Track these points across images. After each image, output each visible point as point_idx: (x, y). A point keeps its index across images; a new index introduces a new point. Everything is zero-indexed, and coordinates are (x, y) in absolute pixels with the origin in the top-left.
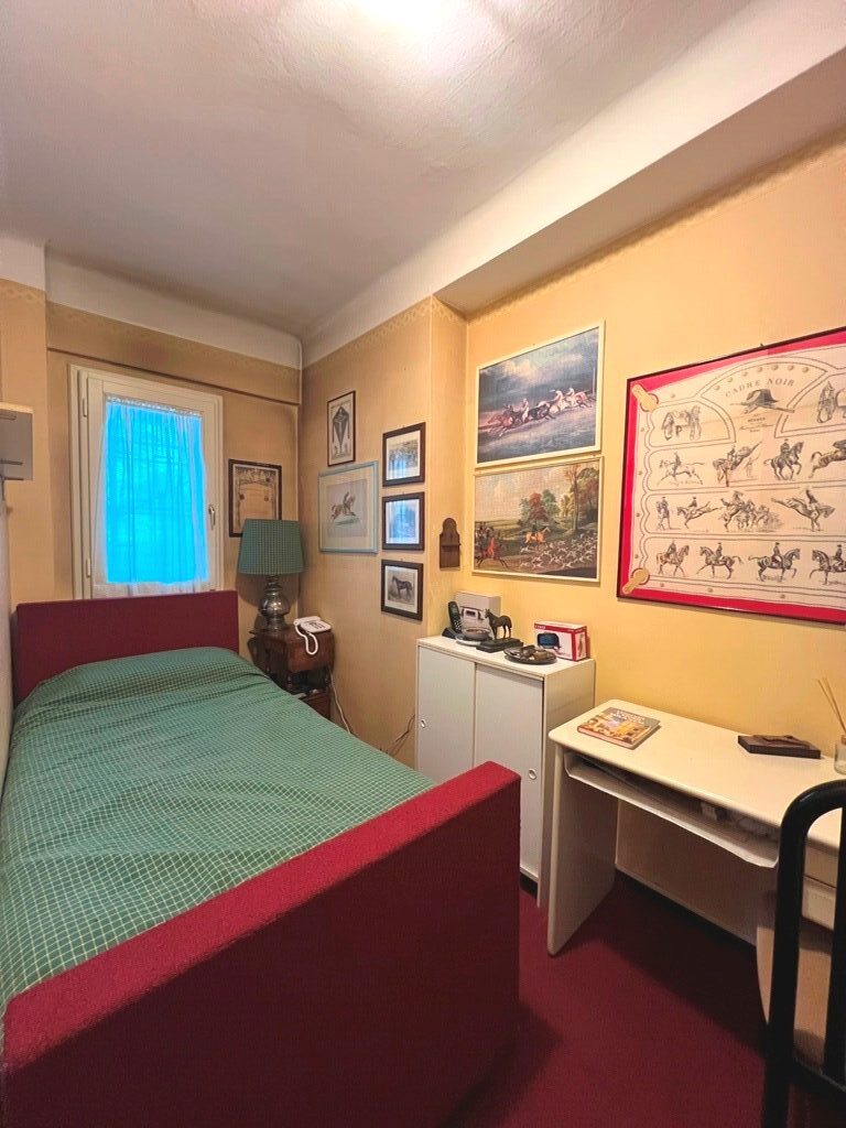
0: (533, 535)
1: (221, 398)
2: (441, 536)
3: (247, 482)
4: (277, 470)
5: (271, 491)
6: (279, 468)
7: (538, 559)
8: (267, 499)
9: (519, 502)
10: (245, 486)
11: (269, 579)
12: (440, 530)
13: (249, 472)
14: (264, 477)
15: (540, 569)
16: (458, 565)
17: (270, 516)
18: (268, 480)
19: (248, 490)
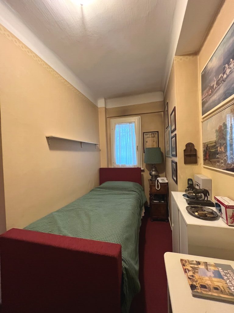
0: (220, 148)
1: (140, 117)
2: (185, 151)
3: (148, 138)
4: (157, 133)
5: (155, 139)
6: (158, 132)
7: (222, 161)
8: (154, 141)
9: (215, 131)
10: (148, 139)
11: (152, 165)
12: (184, 148)
13: (149, 135)
14: (153, 135)
15: (224, 167)
16: (196, 163)
17: (155, 147)
18: (154, 136)
19: (148, 140)
